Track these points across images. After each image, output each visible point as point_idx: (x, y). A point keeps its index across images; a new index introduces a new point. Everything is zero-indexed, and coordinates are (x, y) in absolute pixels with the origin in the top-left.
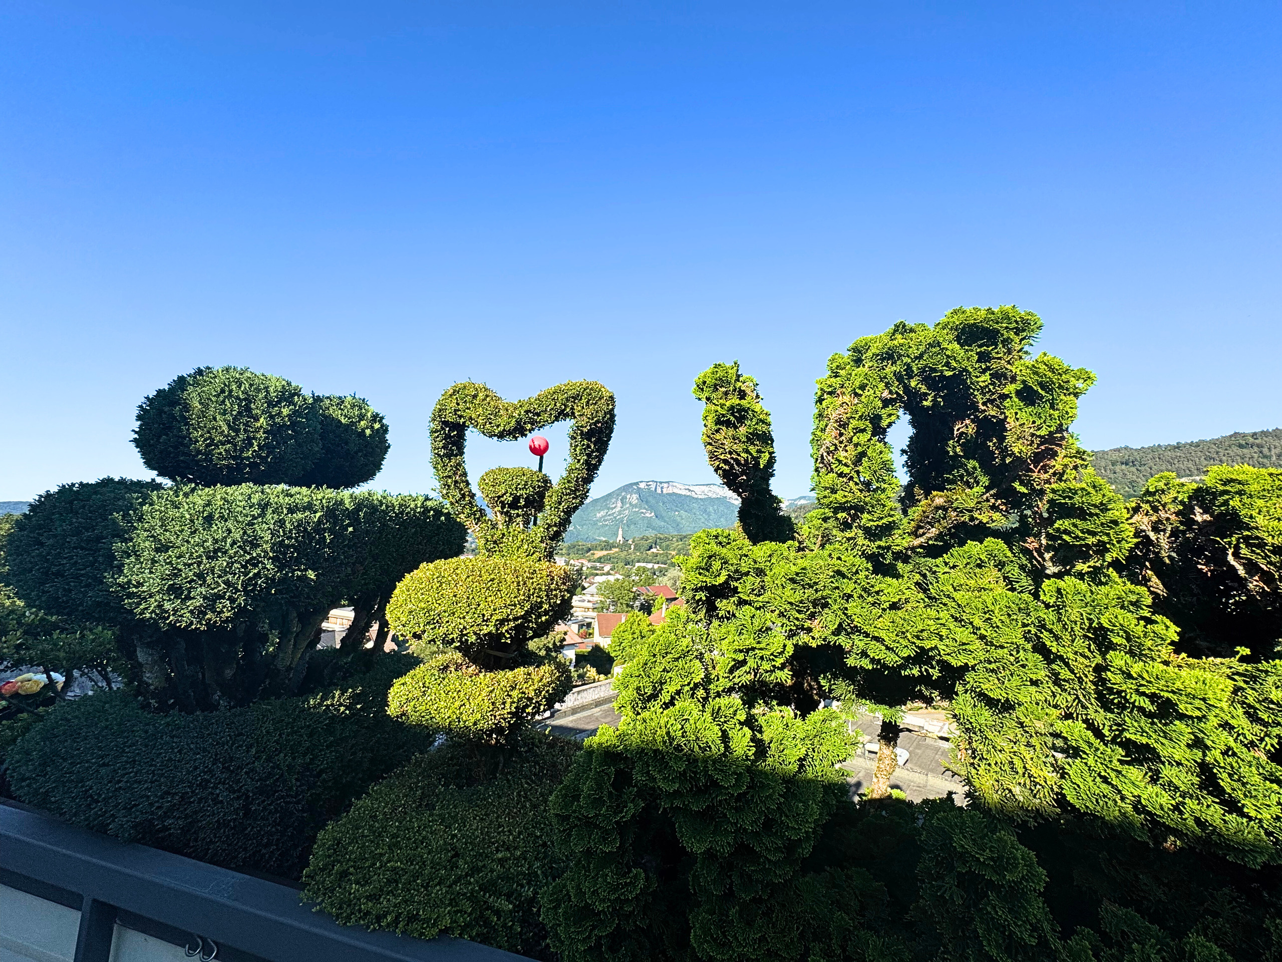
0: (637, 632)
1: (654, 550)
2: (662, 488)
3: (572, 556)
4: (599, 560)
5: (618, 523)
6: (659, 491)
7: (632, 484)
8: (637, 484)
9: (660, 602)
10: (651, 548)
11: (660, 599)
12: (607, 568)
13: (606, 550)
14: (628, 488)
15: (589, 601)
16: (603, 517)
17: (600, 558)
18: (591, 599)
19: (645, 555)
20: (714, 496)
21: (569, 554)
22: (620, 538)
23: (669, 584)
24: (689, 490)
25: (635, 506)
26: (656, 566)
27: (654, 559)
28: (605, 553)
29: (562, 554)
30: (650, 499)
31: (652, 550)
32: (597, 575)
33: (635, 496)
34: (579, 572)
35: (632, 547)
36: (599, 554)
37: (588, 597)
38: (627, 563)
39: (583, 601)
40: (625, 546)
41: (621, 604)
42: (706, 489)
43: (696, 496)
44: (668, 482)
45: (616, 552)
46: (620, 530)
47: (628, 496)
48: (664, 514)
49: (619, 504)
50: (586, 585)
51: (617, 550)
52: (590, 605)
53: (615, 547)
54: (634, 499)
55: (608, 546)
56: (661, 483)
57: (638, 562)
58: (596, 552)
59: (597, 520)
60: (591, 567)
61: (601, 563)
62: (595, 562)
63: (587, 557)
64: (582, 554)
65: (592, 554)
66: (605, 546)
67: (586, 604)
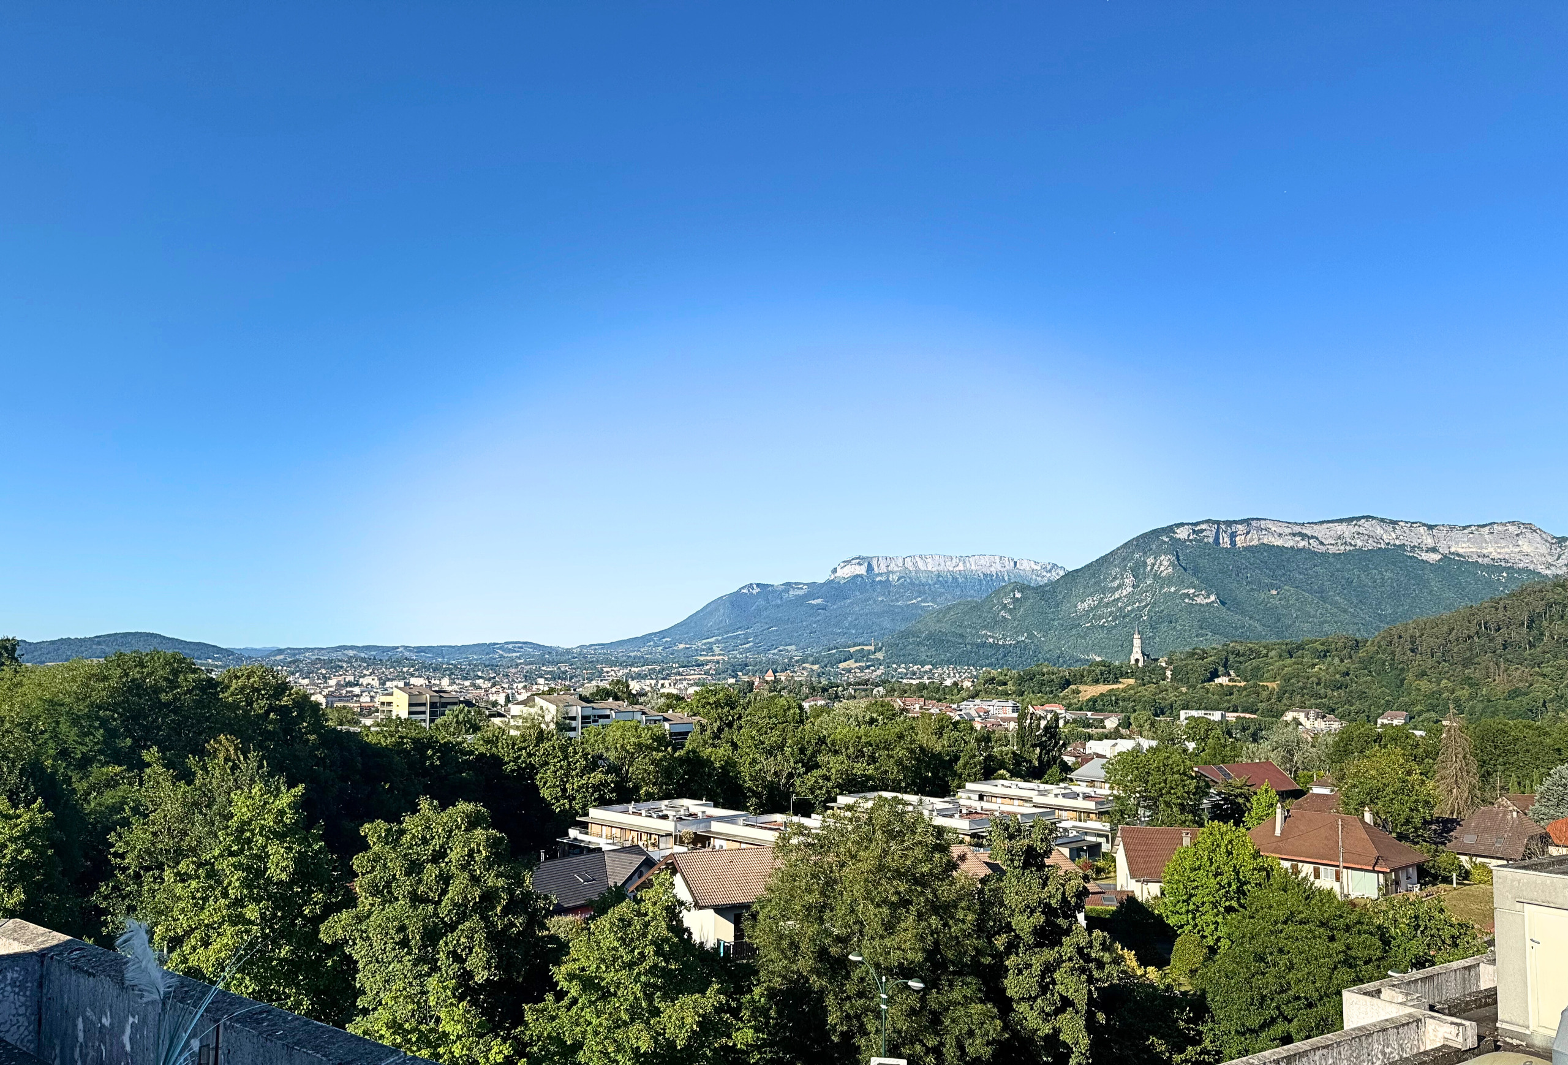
0: (1228, 870)
1: (1223, 680)
2: (1233, 536)
3: (1028, 696)
4: (1093, 704)
5: (1126, 620)
6: (1225, 541)
7: (1156, 533)
8: (1170, 530)
9: (1265, 800)
10: (1215, 675)
11: (1264, 795)
12: (1111, 723)
13: (1106, 681)
14: (1148, 541)
15: (1087, 797)
16: (1092, 609)
17: (1094, 700)
18: (1089, 791)
19: (1202, 692)
20: (1371, 545)
21: (1022, 694)
22: (1137, 654)
23: (1275, 758)
24: (1303, 536)
25: (1169, 580)
26: (1231, 717)
27: (1226, 699)
28: (1103, 688)
29: (1006, 694)
30: (1203, 562)
31: (1218, 681)
32: (1090, 737)
33: (1165, 560)
34: (1051, 730)
35: (1169, 673)
36: (1089, 691)
37: (1082, 788)
38: (1159, 711)
39: (1076, 796)
40: (1149, 672)
41: (1168, 804)
42: (1341, 528)
43: (1322, 549)
44: (1246, 522)
45: (1131, 687)
46: (1136, 636)
47: (1150, 560)
48: (1242, 595)
49: (1129, 580)
50: (1069, 760)
51: (1132, 681)
52: (1091, 805)
53: (1126, 675)
54: (1164, 564)
55: (1110, 674)
56: (1229, 523)
57: (1186, 707)
58: (1082, 688)
59: (1079, 618)
60: (1075, 721)
61: (1096, 711)
62: (1081, 709)
63: (1063, 698)
64: (1052, 692)
65: (1074, 692)
66: (1102, 674)
67: (1080, 803)
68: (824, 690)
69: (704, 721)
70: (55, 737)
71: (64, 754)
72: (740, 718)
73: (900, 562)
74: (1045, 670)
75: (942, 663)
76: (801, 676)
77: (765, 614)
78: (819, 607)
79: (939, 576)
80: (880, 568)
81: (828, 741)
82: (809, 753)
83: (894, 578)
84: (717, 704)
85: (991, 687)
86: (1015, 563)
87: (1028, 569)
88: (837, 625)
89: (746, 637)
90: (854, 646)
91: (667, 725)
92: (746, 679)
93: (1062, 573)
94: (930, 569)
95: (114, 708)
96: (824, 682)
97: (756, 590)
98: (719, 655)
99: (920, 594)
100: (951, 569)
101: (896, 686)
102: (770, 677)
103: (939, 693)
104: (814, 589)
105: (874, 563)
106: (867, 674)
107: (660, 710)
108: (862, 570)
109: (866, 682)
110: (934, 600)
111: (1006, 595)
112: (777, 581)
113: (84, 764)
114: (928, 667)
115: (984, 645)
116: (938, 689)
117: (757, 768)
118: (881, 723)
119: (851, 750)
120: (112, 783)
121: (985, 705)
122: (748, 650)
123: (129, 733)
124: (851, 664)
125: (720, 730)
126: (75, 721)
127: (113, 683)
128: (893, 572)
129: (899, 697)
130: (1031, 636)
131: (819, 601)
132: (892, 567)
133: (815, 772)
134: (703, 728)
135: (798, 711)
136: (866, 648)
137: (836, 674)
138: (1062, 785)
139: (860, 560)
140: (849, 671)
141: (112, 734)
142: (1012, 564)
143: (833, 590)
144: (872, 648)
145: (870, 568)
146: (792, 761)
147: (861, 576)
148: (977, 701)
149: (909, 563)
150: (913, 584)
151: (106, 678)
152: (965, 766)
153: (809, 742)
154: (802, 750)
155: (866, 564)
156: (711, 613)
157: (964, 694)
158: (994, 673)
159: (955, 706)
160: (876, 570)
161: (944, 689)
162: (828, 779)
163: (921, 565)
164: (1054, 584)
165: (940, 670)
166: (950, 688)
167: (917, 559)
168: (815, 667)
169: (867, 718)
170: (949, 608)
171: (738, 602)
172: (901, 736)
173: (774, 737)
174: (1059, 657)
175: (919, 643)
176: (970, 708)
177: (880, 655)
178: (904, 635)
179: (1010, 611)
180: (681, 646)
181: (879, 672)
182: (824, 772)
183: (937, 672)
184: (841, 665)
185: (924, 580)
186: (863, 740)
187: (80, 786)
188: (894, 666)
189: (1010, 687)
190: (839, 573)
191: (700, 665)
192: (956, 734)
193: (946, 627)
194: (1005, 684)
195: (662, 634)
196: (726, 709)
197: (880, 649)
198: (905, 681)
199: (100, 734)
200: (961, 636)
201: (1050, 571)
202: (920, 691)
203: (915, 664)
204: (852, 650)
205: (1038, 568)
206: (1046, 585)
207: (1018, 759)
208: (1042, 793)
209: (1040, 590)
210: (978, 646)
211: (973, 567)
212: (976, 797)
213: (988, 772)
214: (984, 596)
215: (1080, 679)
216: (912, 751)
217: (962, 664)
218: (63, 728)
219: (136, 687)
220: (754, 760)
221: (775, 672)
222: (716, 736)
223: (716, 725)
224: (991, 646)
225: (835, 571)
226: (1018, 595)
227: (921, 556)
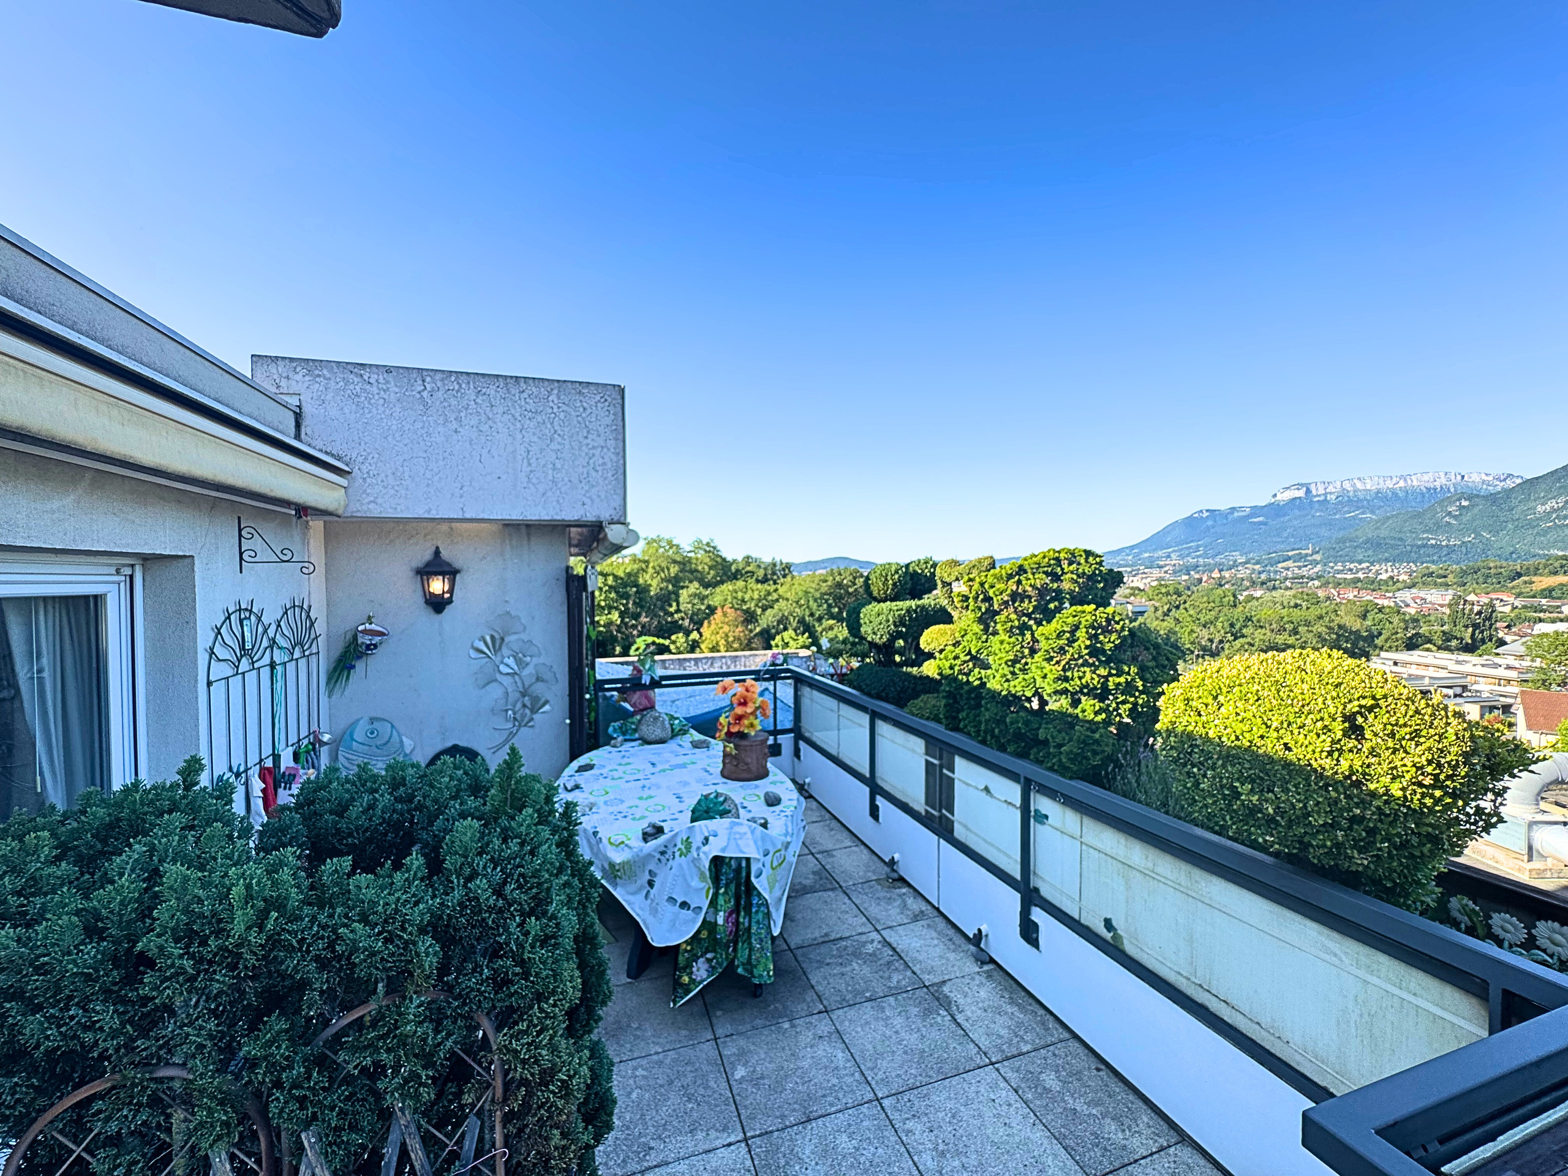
4: (1549, 593)
15: (1510, 668)
17: (1550, 589)
18: (1515, 663)
21: (1464, 584)
29: (1446, 585)
32: (1540, 620)
36: (1545, 582)
39: (1497, 666)
58: (1534, 579)
59: (1540, 519)
60: (1524, 607)
61: (1553, 598)
62: (1534, 597)
63: (1513, 588)
64: (1499, 583)
65: (1526, 582)
66: (1562, 567)
67: (1501, 672)
68: (1263, 583)
69: (1157, 604)
70: (808, 607)
71: (812, 615)
72: (1185, 602)
73: (1338, 484)
74: (1492, 565)
75: (1379, 562)
76: (1243, 573)
77: (1212, 531)
78: (1260, 523)
79: (1378, 492)
80: (1318, 490)
81: (1254, 619)
82: (1237, 627)
83: (1332, 498)
84: (1168, 594)
85: (1429, 579)
86: (1463, 477)
87: (1478, 480)
88: (1278, 535)
89: (1198, 546)
90: (1293, 550)
91: (1130, 607)
92: (1197, 576)
93: (1519, 481)
94: (1368, 487)
95: (830, 594)
96: (1263, 576)
97: (1206, 514)
98: (1175, 560)
99: (1358, 508)
100: (1391, 486)
101: (1331, 580)
102: (1216, 575)
103: (1374, 584)
104: (1256, 510)
105: (1313, 488)
106: (1304, 571)
107: (1126, 597)
108: (1301, 493)
109: (1302, 577)
110: (1373, 512)
111: (1451, 503)
112: (1223, 506)
113: (820, 619)
114: (1364, 565)
115: (1424, 546)
116: (1373, 582)
117: (1195, 635)
118: (1305, 608)
119: (1274, 626)
120: (831, 628)
121: (1422, 594)
122: (1198, 557)
123: (836, 606)
124: (1289, 563)
125: (1169, 610)
126: (815, 600)
127: (829, 583)
128: (1331, 493)
129: (1335, 588)
130: (1478, 535)
131: (1261, 519)
132: (1330, 489)
133: (1241, 640)
134: (1156, 609)
135: (1232, 599)
136: (1304, 552)
137: (1276, 572)
138: (1486, 657)
139: (1299, 486)
140: (1287, 569)
141: (830, 606)
142: (1459, 478)
143: (1274, 510)
144: (1310, 552)
145: (1308, 491)
146: (1222, 632)
147: (1300, 498)
148: (1414, 590)
149: (1347, 486)
150: (1351, 501)
151: (826, 581)
152: (1386, 641)
153: (1238, 620)
154: (1232, 625)
155: (1305, 489)
156: (1169, 533)
157: (1399, 585)
158: (1433, 567)
159: (1390, 595)
160: (1314, 492)
161: (1379, 582)
162: (1253, 645)
163: (1359, 485)
164: (1508, 493)
165: (1377, 567)
166: (1386, 582)
167: (1356, 481)
168: (1257, 567)
169: (1292, 604)
170: (1388, 518)
171: (1190, 522)
172: (1321, 617)
173: (1211, 616)
174: (1512, 553)
175: (1355, 547)
176: (1406, 595)
177: (1318, 557)
178: (1342, 541)
179: (1455, 517)
180: (1147, 555)
181: (1316, 570)
182: (1249, 640)
183: (1374, 569)
184: (1280, 565)
185: (1362, 497)
186: (1285, 619)
187: (819, 629)
188: (1331, 564)
189: (1451, 579)
190: (1279, 497)
191: (1161, 567)
192: (1381, 616)
193: (1384, 533)
194: (1445, 577)
195: (1132, 547)
196: (1175, 597)
197: (1318, 552)
198: (1339, 576)
199: (825, 606)
200: (1401, 539)
201: (1505, 480)
202: (1355, 583)
203: (1352, 562)
204: (1290, 554)
205: (1490, 478)
206: (1499, 493)
207: (1448, 637)
208: (1458, 662)
209: (1492, 498)
210: (1419, 547)
211: (1415, 483)
212: (1391, 663)
213: (1411, 645)
214: (1426, 507)
215: (1536, 571)
216: (1330, 628)
217: (1401, 561)
218: (811, 603)
219: (839, 585)
220: (1192, 631)
221: (1220, 571)
222: (1166, 614)
223: (1166, 608)
224: (1433, 546)
225: (1275, 496)
226: (1465, 503)
227: (1359, 479)
